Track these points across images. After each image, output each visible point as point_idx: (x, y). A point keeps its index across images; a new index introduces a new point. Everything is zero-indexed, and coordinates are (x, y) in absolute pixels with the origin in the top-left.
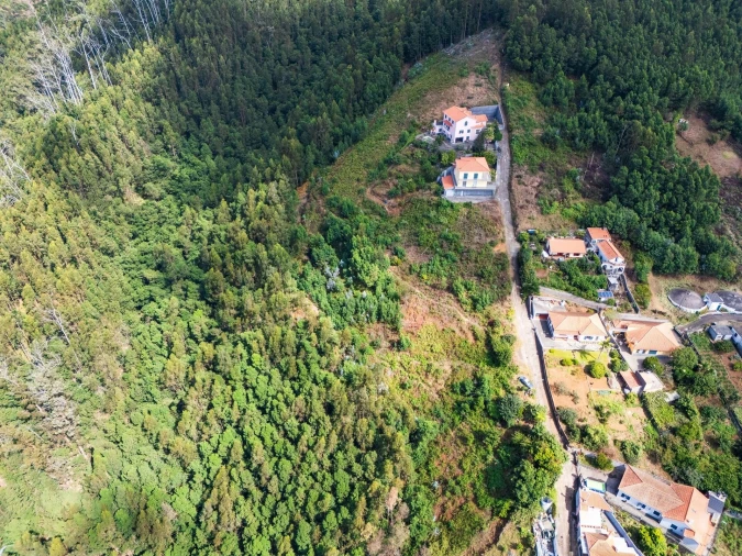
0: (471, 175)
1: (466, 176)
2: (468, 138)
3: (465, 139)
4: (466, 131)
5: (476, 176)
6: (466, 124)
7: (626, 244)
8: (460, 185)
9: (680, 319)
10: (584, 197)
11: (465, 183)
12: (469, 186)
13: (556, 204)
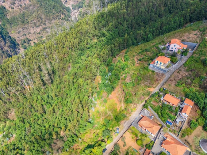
0: (159, 63)
1: (157, 62)
2: (175, 51)
3: (173, 51)
4: (174, 48)
5: (161, 63)
6: (175, 46)
7: (199, 112)
8: (155, 64)
9: (196, 150)
10: (200, 87)
11: (157, 65)
12: (158, 66)
13: (184, 85)
